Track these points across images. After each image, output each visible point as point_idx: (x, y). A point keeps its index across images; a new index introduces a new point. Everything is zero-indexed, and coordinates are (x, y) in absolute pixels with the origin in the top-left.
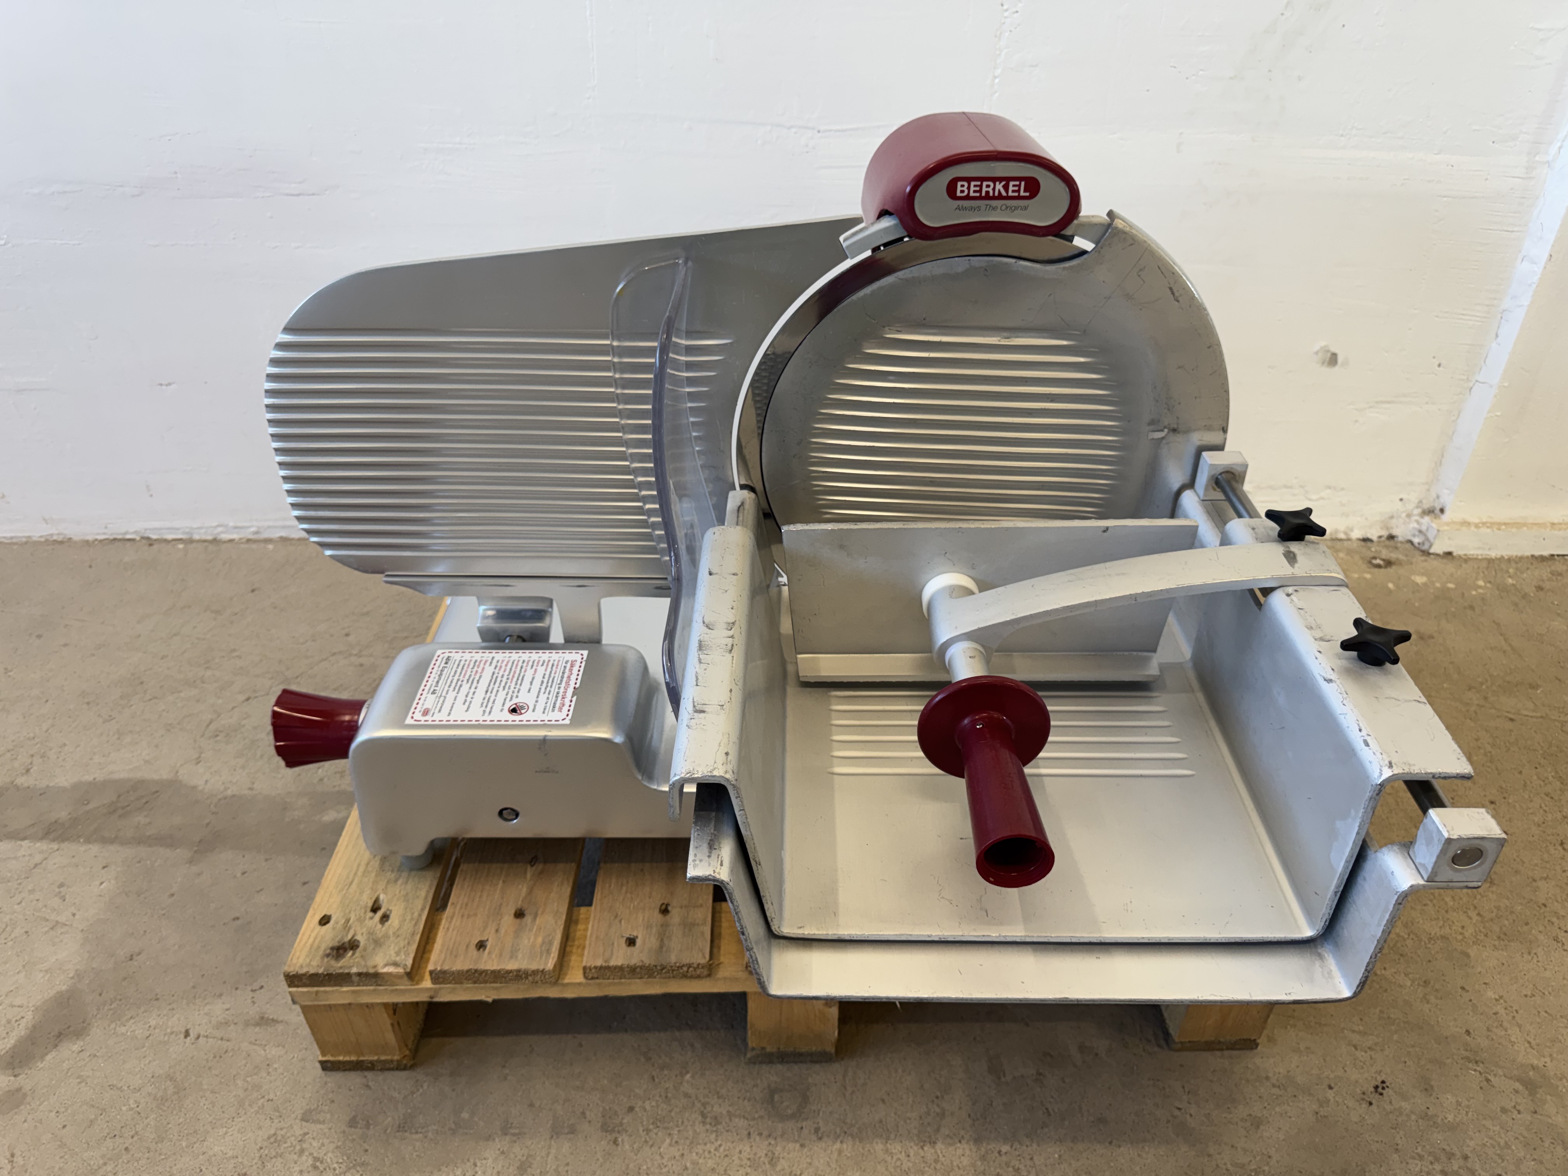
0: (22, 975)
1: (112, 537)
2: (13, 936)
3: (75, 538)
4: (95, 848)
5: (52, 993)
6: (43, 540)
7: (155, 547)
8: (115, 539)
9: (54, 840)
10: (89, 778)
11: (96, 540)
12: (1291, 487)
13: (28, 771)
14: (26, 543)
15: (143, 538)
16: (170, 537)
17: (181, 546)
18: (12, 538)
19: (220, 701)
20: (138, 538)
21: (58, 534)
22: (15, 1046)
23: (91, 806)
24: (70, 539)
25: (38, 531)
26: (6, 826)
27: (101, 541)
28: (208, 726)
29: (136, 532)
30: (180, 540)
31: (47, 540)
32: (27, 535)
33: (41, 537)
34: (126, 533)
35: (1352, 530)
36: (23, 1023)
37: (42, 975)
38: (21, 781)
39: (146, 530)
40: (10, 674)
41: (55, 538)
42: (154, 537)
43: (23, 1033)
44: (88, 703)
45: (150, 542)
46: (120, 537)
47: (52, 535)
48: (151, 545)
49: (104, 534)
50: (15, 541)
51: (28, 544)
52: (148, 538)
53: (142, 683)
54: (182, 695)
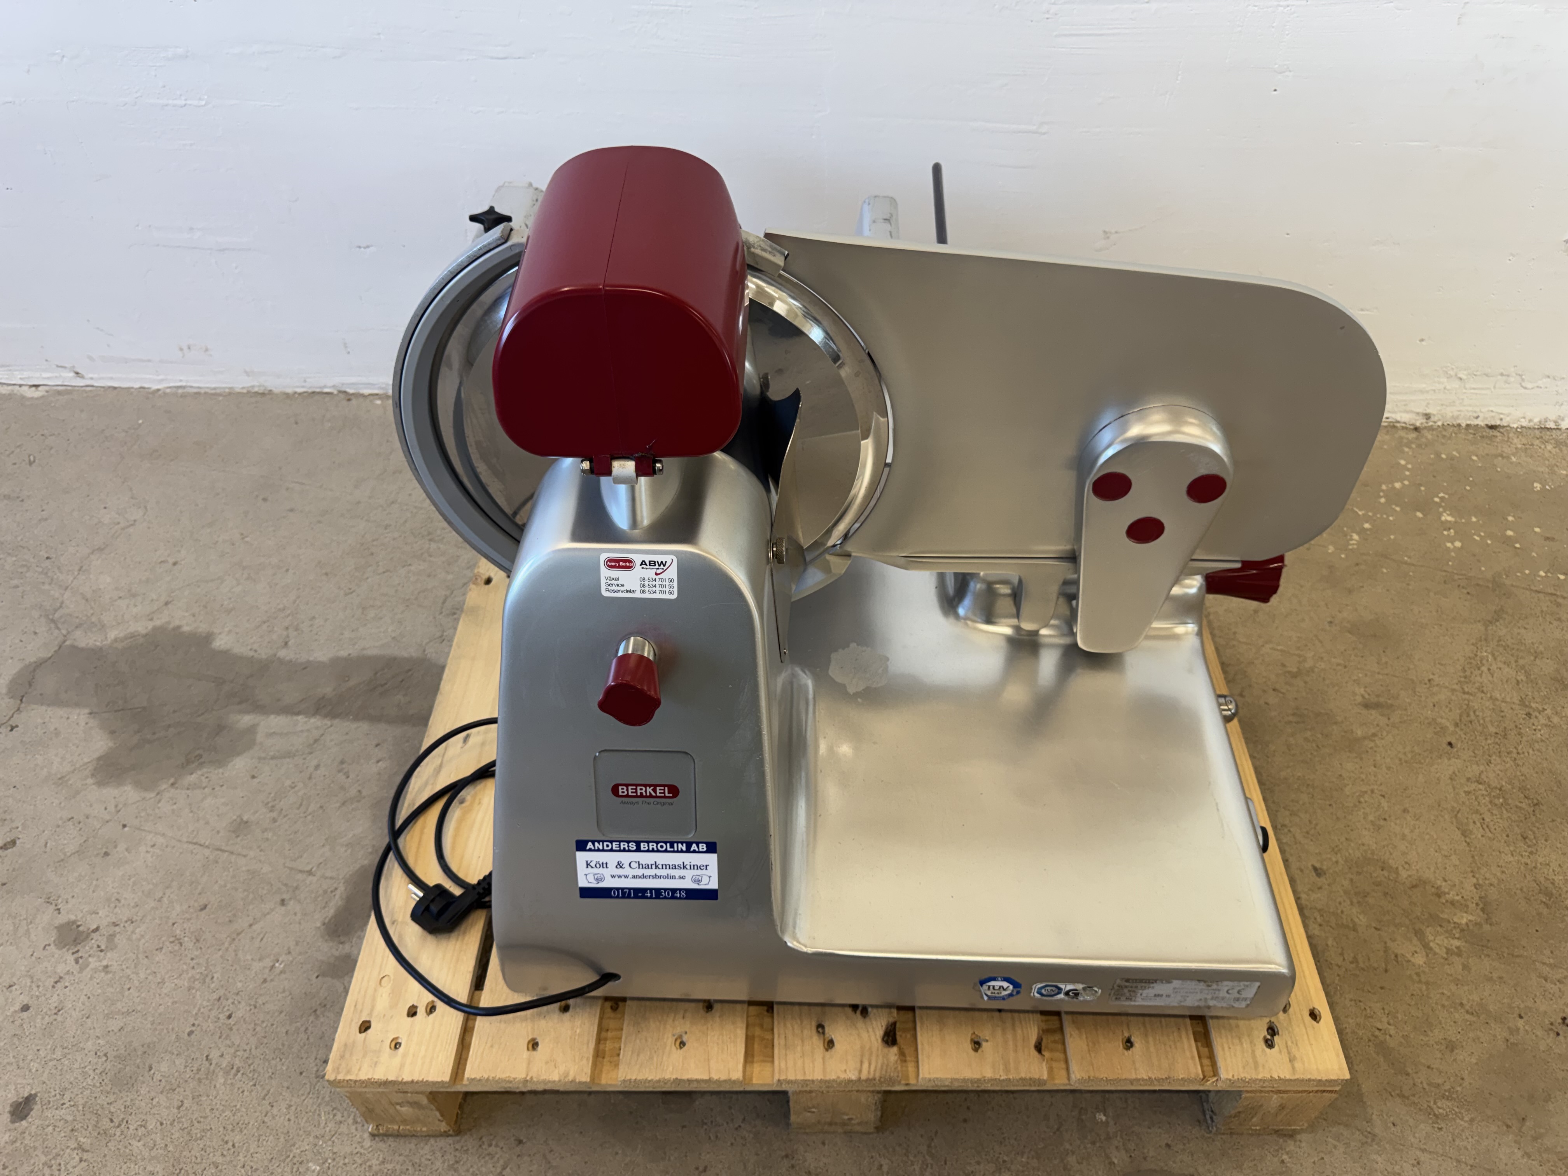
0: (327, 848)
1: (310, 391)
2: (310, 810)
3: (276, 391)
4: (365, 726)
5: (358, 866)
6: (245, 391)
7: (354, 402)
8: (313, 393)
9: (326, 716)
10: (343, 653)
11: (296, 393)
13: (286, 643)
14: (230, 394)
15: (340, 392)
16: (366, 392)
17: (379, 402)
18: (215, 389)
19: (450, 577)
20: (335, 392)
21: (259, 386)
22: (335, 916)
23: (352, 683)
24: (270, 391)
25: (241, 383)
26: (279, 700)
27: (300, 394)
28: (444, 602)
29: (334, 386)
30: (377, 395)
31: (249, 392)
32: (230, 386)
33: (243, 388)
34: (325, 387)
36: (338, 892)
37: (343, 849)
38: (282, 653)
39: (343, 384)
40: (246, 539)
41: (256, 389)
42: (351, 391)
43: (340, 903)
44: (326, 574)
45: (349, 397)
46: (318, 390)
47: (253, 387)
48: (349, 400)
49: (303, 387)
50: (218, 391)
51: (231, 395)
52: (345, 392)
53: (372, 554)
54: (412, 568)
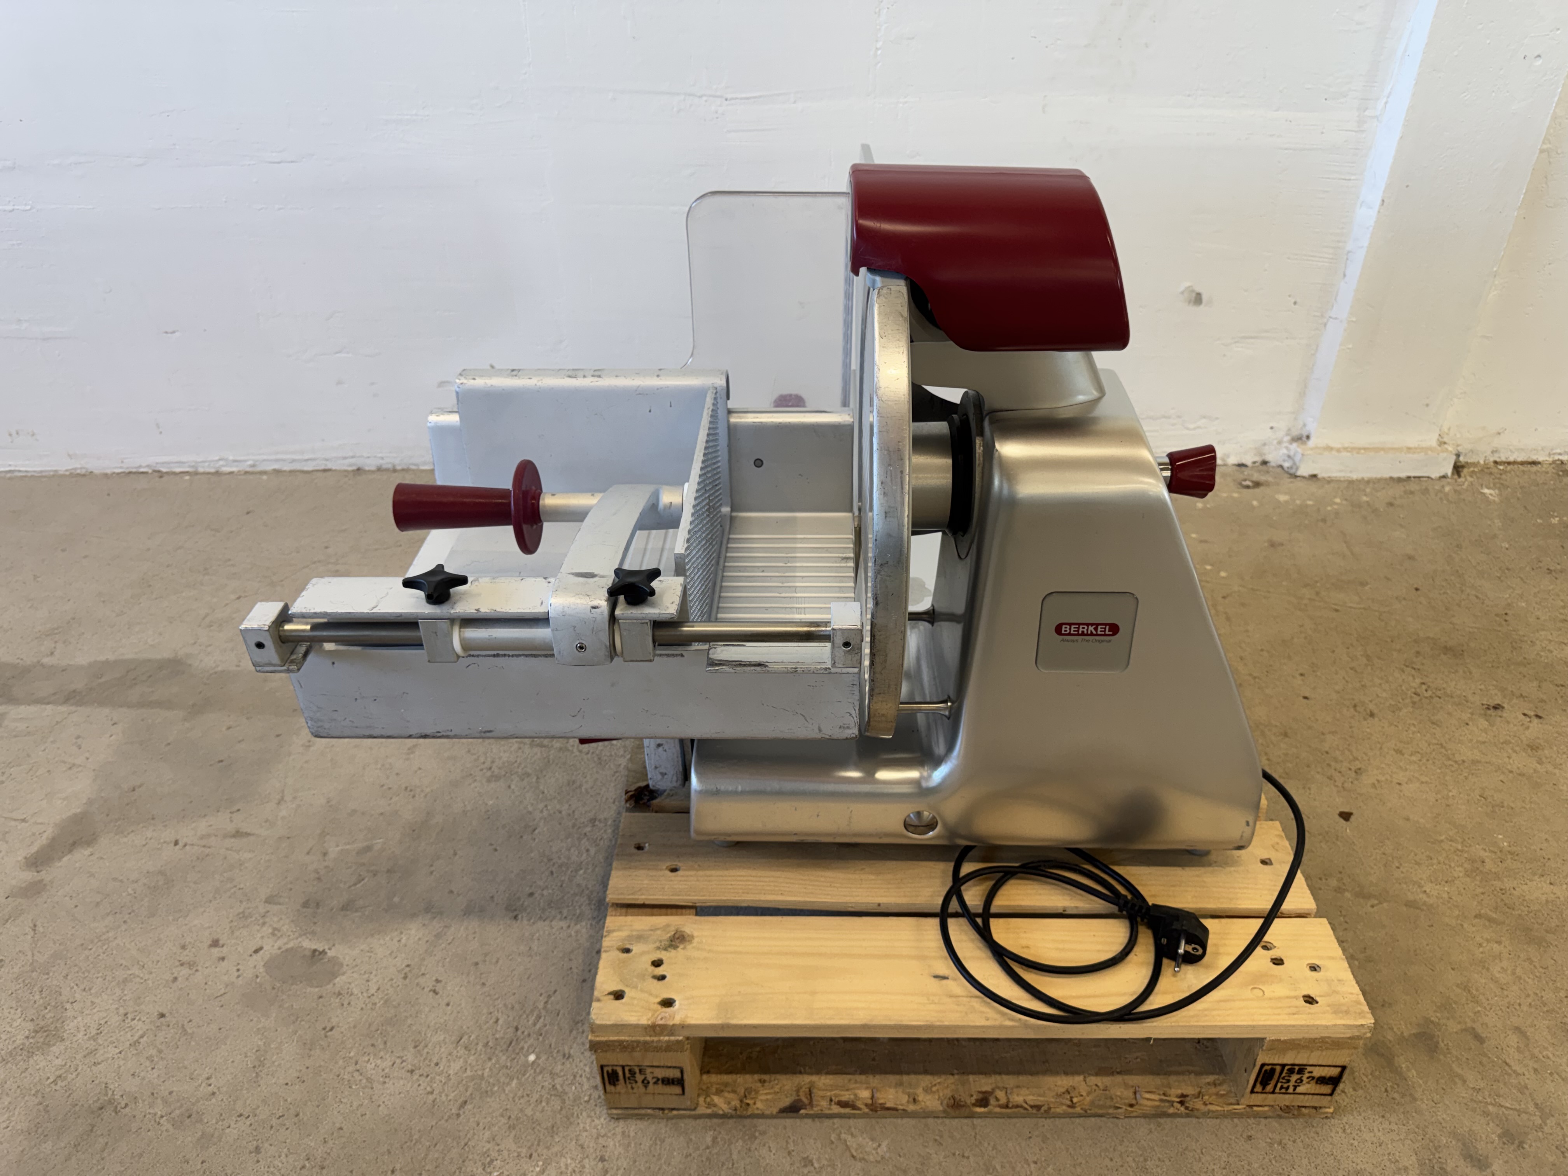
0: (45, 801)
1: (127, 471)
2: (38, 774)
3: (96, 472)
4: (106, 711)
5: (70, 814)
6: (68, 473)
7: (165, 479)
8: (130, 473)
9: (72, 705)
10: (102, 658)
11: (114, 473)
12: (1169, 417)
13: (52, 653)
14: (53, 476)
15: (155, 471)
16: (178, 470)
17: (187, 478)
18: (41, 472)
19: (215, 600)
20: (150, 471)
21: (81, 468)
22: (37, 852)
23: (103, 680)
24: (92, 472)
25: (64, 465)
26: (33, 694)
27: (118, 474)
28: (204, 619)
29: (148, 466)
30: (187, 472)
31: (71, 474)
32: (54, 469)
33: (67, 470)
34: (140, 467)
35: (1228, 456)
36: (45, 835)
37: (60, 802)
38: (46, 660)
39: (157, 463)
40: (39, 579)
41: (78, 471)
42: (164, 470)
43: (44, 842)
44: (104, 602)
45: (161, 474)
46: (134, 470)
47: (76, 469)
48: (161, 477)
49: (121, 467)
50: (44, 474)
51: (55, 477)
52: (159, 471)
53: (150, 586)
54: (184, 594)
